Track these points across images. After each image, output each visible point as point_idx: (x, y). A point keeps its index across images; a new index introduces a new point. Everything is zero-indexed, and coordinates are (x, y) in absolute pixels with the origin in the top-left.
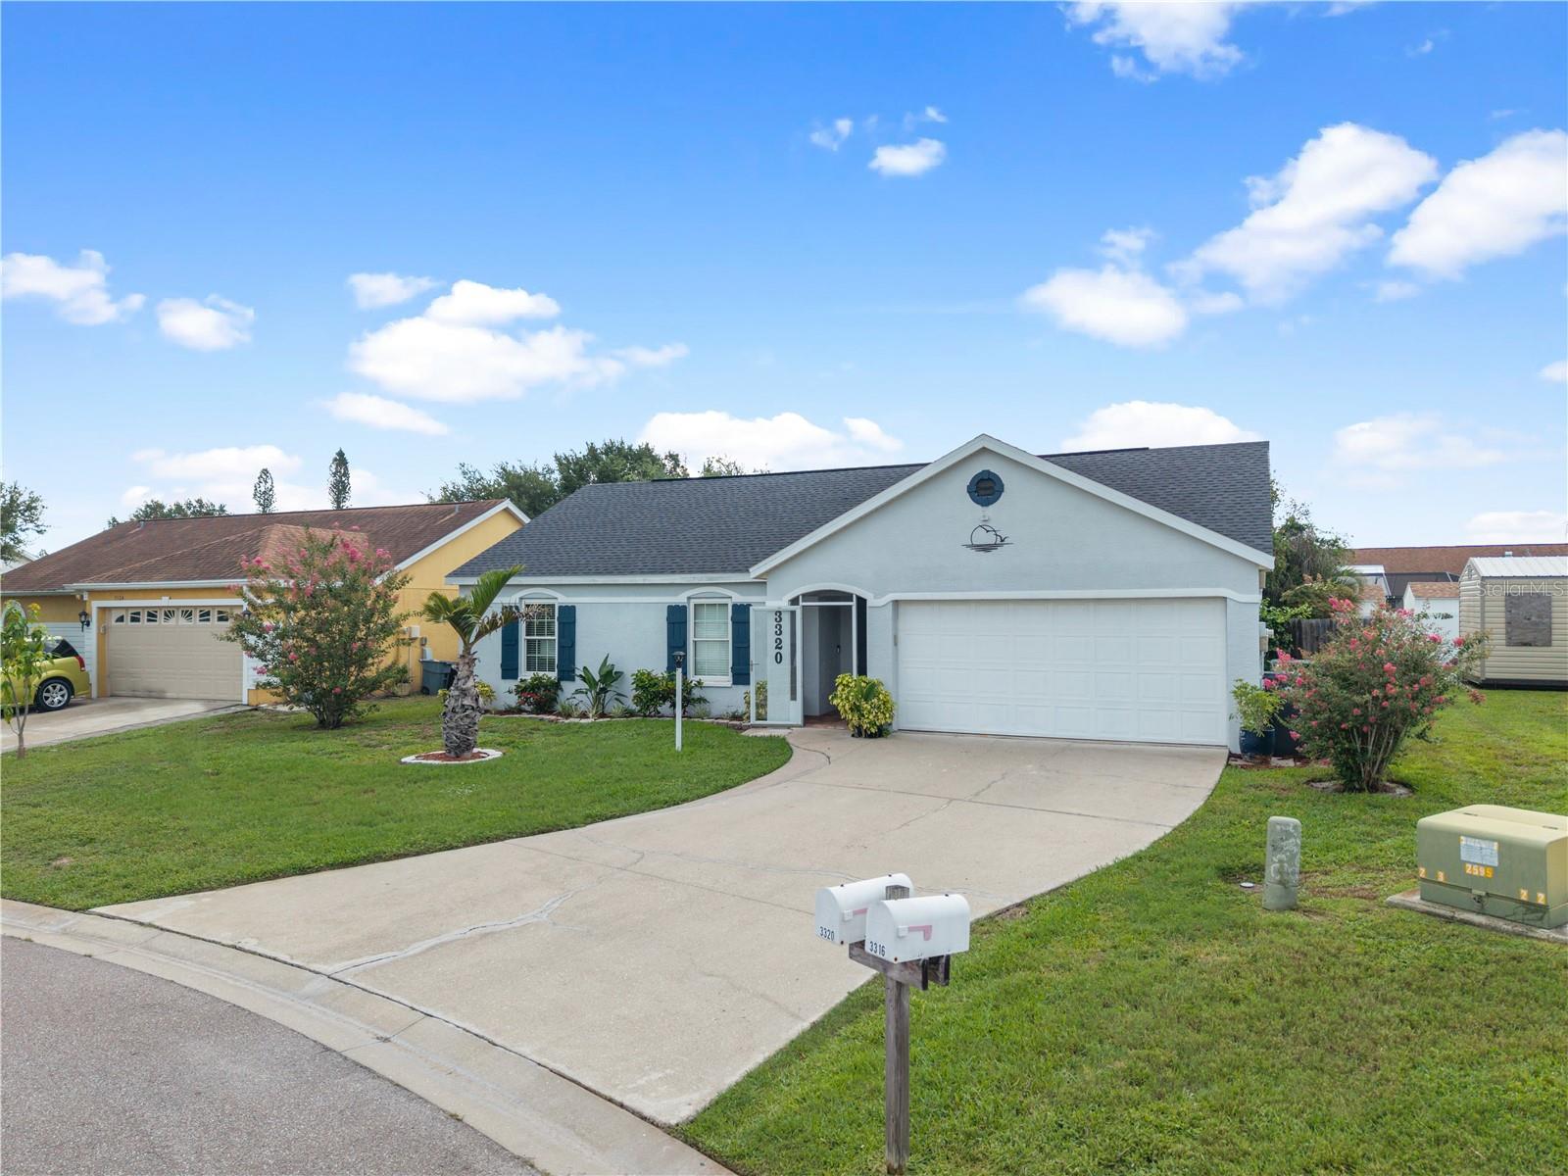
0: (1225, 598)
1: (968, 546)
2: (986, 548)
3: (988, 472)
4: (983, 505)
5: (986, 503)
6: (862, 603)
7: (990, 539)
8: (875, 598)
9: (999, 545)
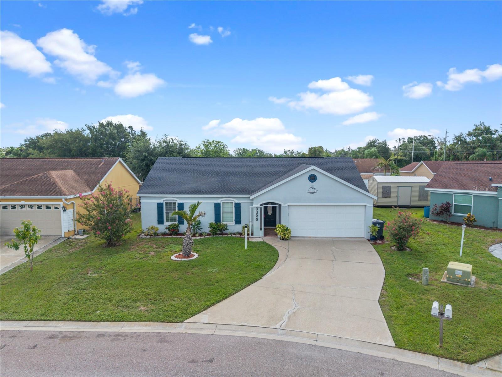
0: (365, 206)
1: (308, 192)
2: (312, 193)
3: (313, 174)
4: (312, 182)
5: (313, 182)
6: (280, 205)
7: (313, 191)
8: (284, 204)
9: (316, 192)
